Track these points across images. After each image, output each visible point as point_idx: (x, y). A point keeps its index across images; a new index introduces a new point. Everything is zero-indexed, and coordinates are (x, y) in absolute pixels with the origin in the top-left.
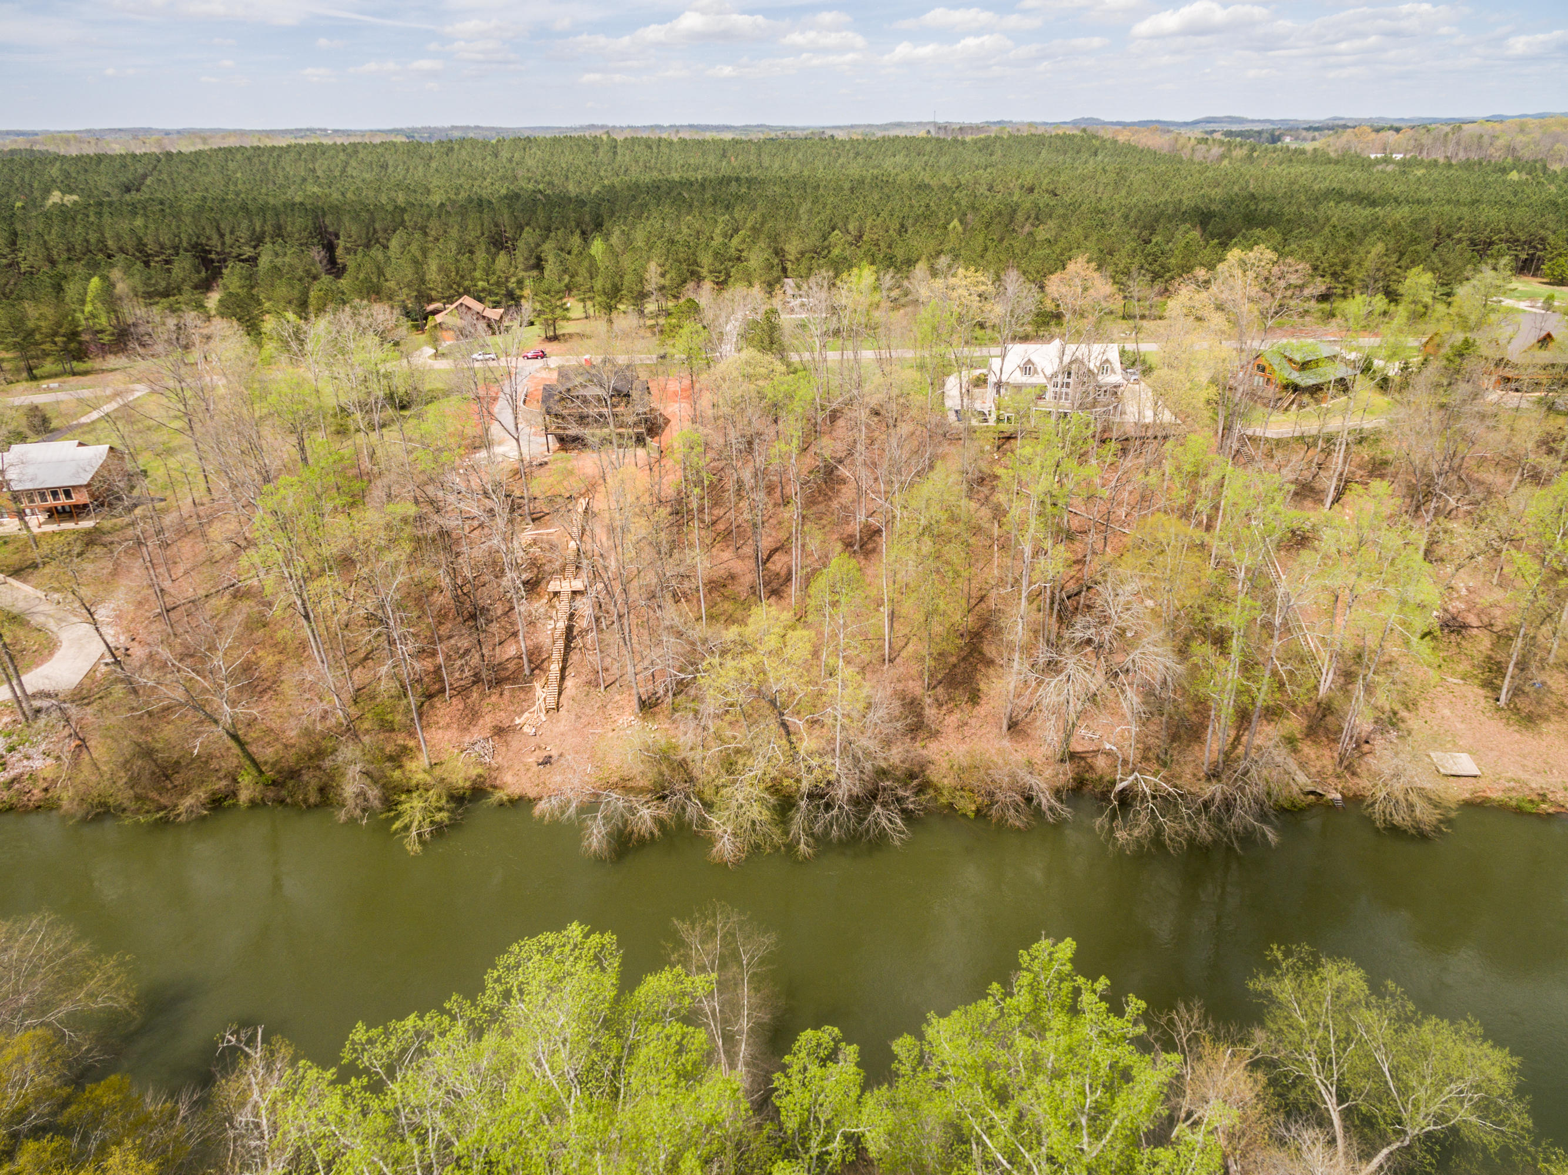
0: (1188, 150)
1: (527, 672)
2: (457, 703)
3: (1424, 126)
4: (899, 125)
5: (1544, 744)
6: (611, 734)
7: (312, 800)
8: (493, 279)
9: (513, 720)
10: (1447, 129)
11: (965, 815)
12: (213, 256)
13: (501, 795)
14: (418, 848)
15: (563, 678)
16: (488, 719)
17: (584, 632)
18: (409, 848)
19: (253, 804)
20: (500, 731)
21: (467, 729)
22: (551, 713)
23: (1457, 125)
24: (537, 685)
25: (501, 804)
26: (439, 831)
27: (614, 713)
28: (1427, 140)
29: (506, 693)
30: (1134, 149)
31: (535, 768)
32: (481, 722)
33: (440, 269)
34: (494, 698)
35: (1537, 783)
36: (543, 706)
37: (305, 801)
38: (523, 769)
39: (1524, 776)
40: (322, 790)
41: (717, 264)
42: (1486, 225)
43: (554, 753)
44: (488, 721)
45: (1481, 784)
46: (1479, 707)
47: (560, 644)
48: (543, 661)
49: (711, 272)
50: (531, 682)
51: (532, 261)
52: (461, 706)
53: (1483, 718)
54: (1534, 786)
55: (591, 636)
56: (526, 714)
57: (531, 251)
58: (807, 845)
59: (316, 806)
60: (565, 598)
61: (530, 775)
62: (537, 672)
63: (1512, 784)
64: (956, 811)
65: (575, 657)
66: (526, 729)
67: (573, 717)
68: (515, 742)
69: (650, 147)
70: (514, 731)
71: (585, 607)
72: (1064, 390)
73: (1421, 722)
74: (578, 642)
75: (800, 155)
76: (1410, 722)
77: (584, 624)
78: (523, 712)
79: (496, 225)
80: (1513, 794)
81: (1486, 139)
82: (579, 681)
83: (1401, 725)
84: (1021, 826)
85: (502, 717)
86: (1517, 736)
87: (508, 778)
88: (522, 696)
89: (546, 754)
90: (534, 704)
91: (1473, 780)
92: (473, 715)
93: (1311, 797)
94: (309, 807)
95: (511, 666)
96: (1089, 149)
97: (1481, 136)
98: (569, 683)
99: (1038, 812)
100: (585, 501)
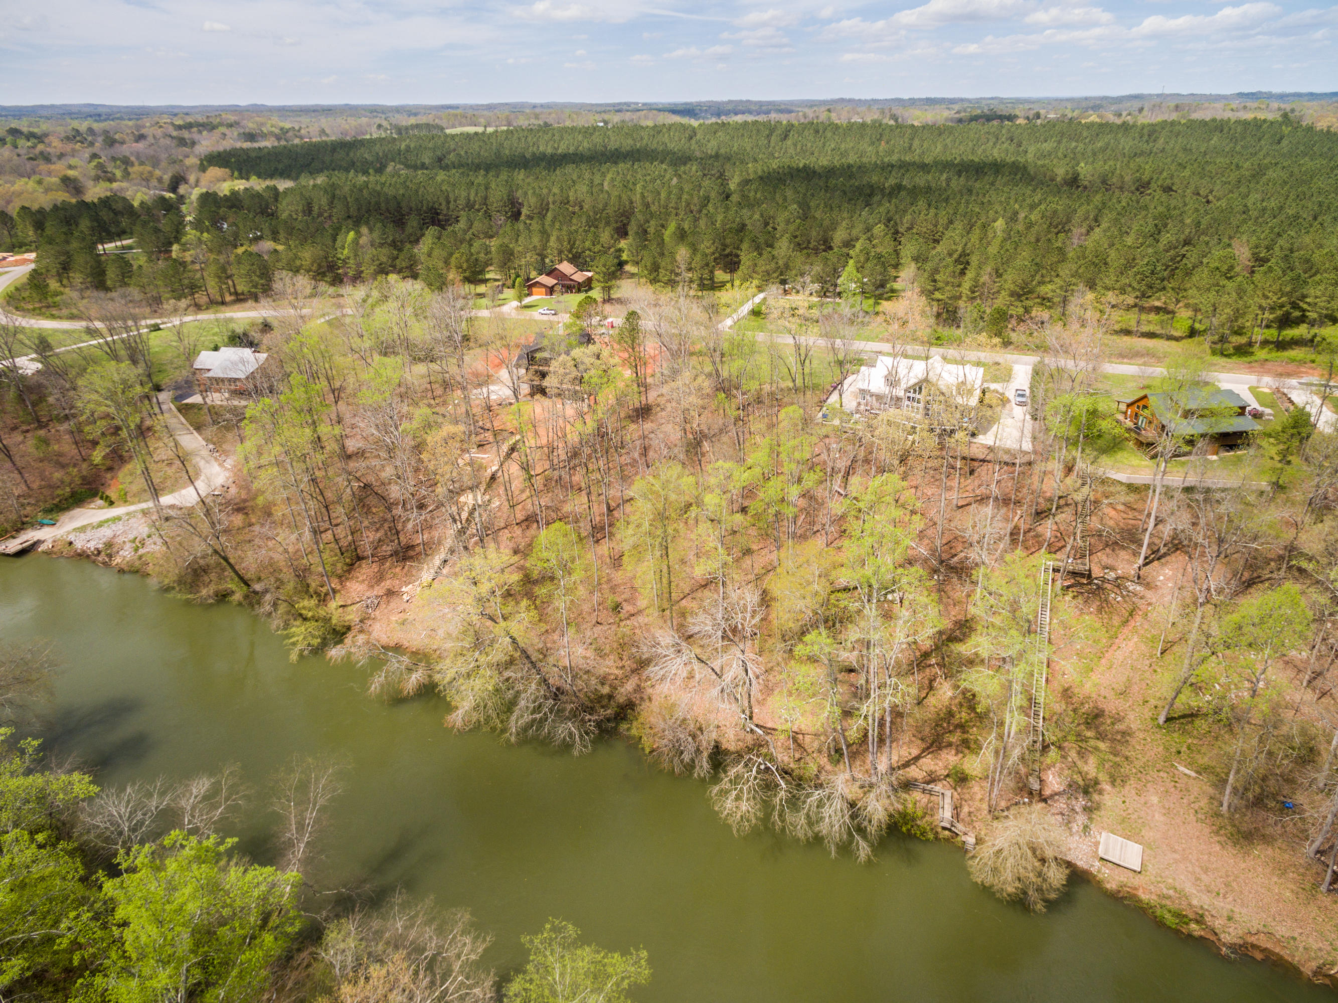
2: (375, 567)
5: (1243, 865)
12: (440, 217)
19: (240, 604)
20: (389, 593)
21: (372, 586)
22: (425, 589)
24: (426, 567)
29: (406, 568)
31: (393, 625)
32: (382, 584)
35: (1199, 900)
36: (422, 583)
45: (1136, 881)
46: (1196, 806)
50: (423, 563)
52: (377, 570)
53: (1192, 818)
56: (411, 586)
62: (429, 557)
63: (1171, 892)
66: (405, 596)
68: (394, 603)
70: (398, 595)
73: (1119, 800)
76: (1106, 797)
78: (409, 584)
80: (1165, 902)
83: (1096, 797)
85: (396, 584)
88: (413, 572)
90: (419, 580)
91: (1131, 874)
92: (380, 578)
93: (947, 832)
95: (417, 549)
98: (445, 570)
100: (518, 437)
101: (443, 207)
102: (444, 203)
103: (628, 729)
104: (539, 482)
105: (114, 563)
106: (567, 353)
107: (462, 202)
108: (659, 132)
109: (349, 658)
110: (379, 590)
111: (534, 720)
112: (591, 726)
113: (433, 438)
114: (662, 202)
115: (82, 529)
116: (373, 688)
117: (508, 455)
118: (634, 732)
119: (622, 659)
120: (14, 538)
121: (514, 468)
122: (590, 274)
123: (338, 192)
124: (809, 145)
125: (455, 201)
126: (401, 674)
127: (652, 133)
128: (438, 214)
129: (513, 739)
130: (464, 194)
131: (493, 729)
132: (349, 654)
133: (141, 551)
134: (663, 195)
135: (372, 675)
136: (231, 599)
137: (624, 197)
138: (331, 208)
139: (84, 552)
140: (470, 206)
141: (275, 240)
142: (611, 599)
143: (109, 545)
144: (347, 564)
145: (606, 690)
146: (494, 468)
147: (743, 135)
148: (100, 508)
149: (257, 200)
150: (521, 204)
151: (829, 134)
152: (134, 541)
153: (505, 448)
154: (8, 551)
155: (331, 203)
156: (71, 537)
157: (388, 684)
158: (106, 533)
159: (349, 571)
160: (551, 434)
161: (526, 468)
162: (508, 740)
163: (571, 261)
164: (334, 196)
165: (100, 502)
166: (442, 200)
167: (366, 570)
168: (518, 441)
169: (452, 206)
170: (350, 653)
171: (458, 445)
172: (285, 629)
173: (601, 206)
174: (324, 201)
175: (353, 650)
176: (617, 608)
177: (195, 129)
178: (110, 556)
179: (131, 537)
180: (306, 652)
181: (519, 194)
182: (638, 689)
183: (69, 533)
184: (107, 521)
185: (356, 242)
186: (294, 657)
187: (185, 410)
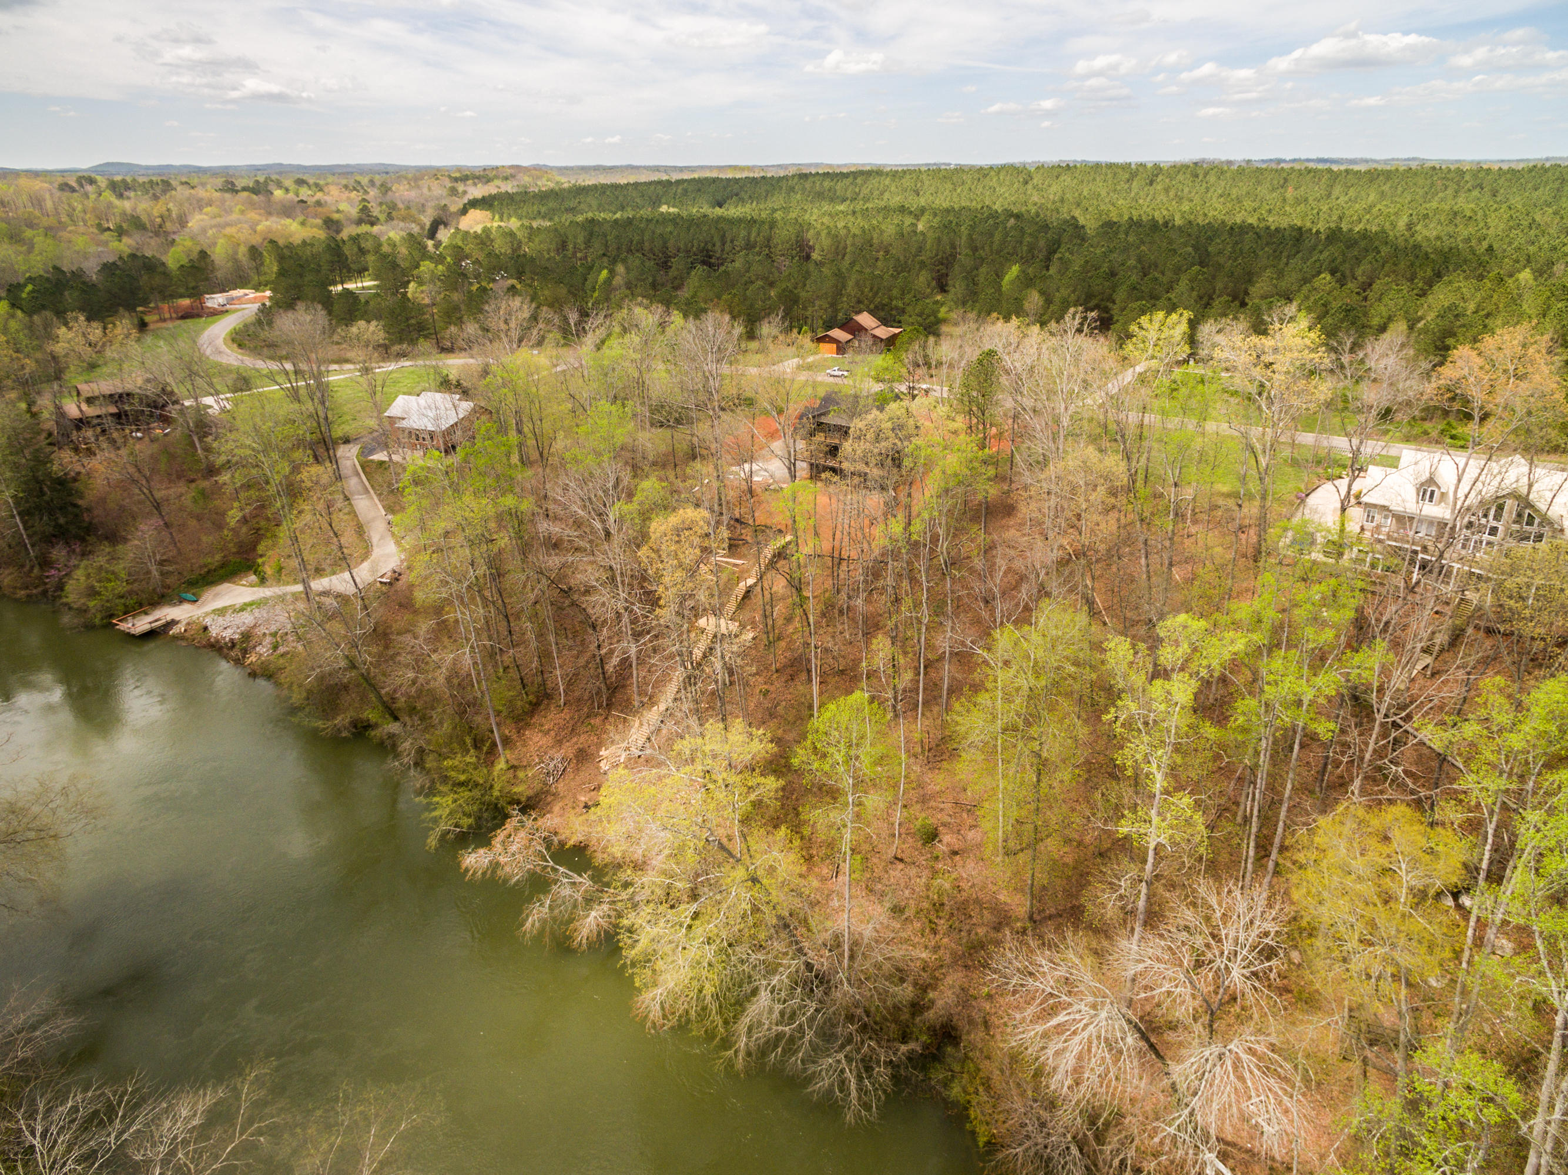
1: (636, 704)
9: (599, 749)
12: (713, 261)
21: (561, 740)
24: (638, 721)
29: (610, 719)
32: (575, 739)
34: (598, 719)
38: (571, 804)
44: (582, 740)
50: (636, 715)
56: (613, 748)
66: (602, 764)
68: (585, 773)
70: (593, 761)
78: (612, 744)
85: (593, 742)
88: (620, 727)
90: (625, 740)
92: (571, 730)
100: (788, 538)
101: (718, 248)
102: (718, 244)
103: (946, 1084)
104: (813, 609)
105: (248, 662)
106: (881, 409)
107: (740, 242)
108: (985, 176)
109: (494, 872)
110: (568, 750)
111: (779, 1036)
112: (882, 1073)
113: (660, 526)
114: (995, 247)
115: (221, 612)
116: (528, 924)
117: (772, 564)
118: (955, 1091)
119: (934, 932)
120: (146, 614)
121: (779, 585)
122: (897, 331)
123: (596, 229)
124: (1186, 190)
125: (732, 241)
126: (575, 906)
127: (976, 176)
128: (710, 257)
129: (740, 1063)
130: (743, 233)
131: (710, 1035)
132: (495, 865)
133: (282, 650)
134: (998, 237)
135: (529, 900)
136: (373, 733)
137: (945, 239)
138: (588, 247)
139: (217, 641)
140: (749, 246)
141: (519, 278)
142: (922, 818)
143: (247, 636)
144: (530, 703)
145: (906, 992)
146: (751, 581)
147: (1094, 179)
148: (252, 586)
149: (509, 239)
150: (812, 248)
151: (1212, 179)
152: (274, 635)
153: (768, 553)
154: (133, 631)
155: (588, 243)
156: (208, 621)
157: (554, 919)
158: (247, 619)
159: (532, 713)
160: (838, 535)
161: (797, 586)
162: (730, 1064)
163: (872, 312)
164: (591, 234)
165: (253, 578)
166: (716, 239)
167: (553, 718)
168: (789, 543)
169: (728, 247)
170: (498, 864)
171: (696, 541)
172: (427, 796)
173: (913, 251)
174: (580, 240)
175: (502, 859)
176: (931, 836)
177: (470, 182)
178: (245, 652)
179: (273, 629)
180: (451, 836)
181: (810, 234)
182: (966, 998)
183: (207, 614)
184: (251, 604)
185: (608, 281)
186: (432, 841)
187: (370, 469)
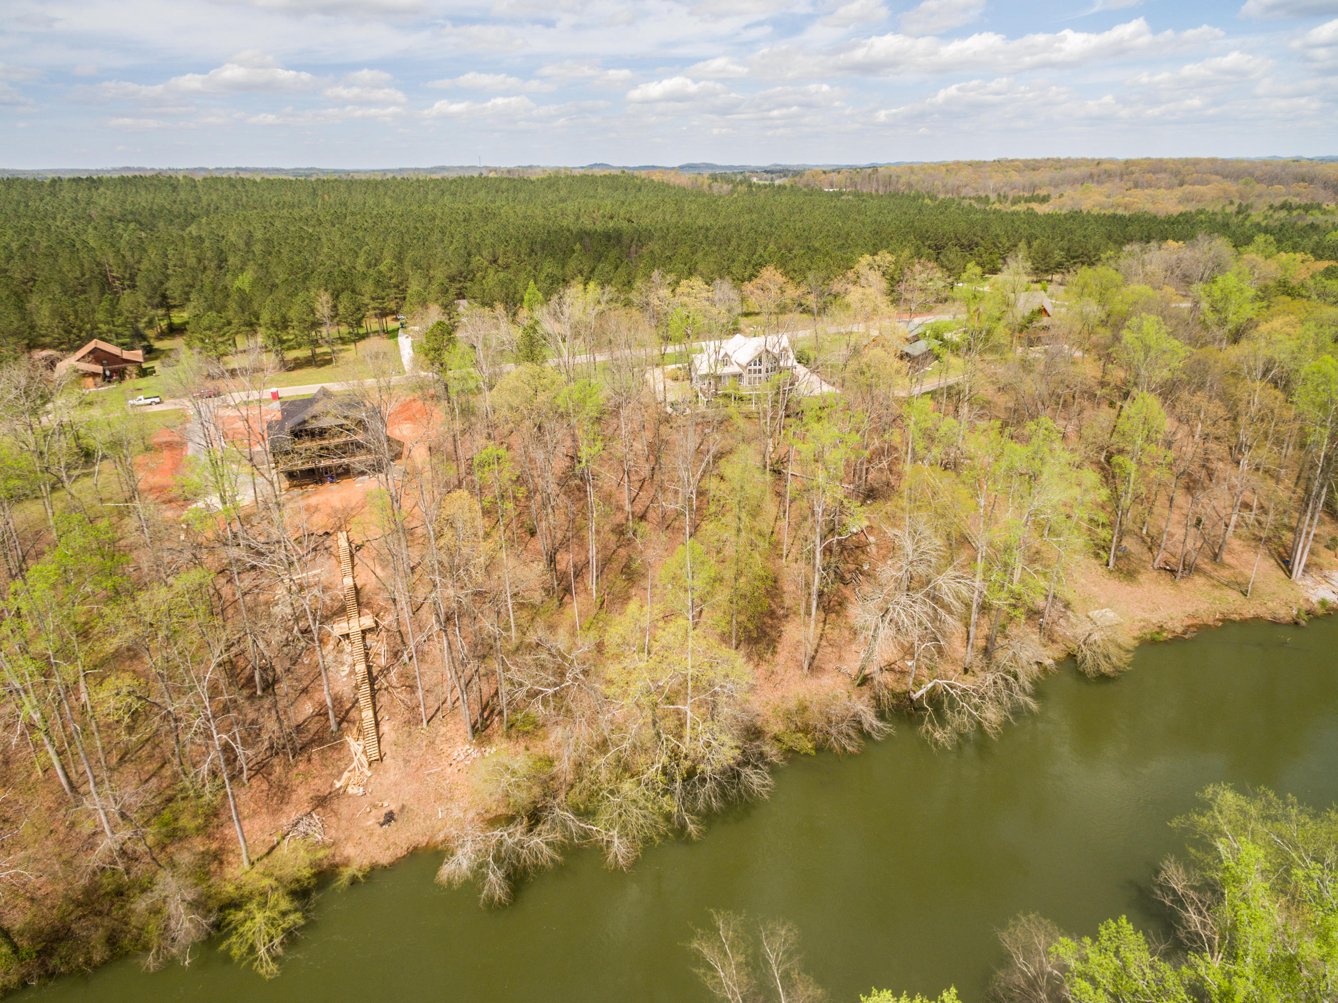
0: (706, 187)
1: (334, 727)
2: (259, 784)
3: (856, 170)
4: (443, 168)
6: (449, 770)
7: (97, 958)
8: (119, 321)
9: (332, 785)
10: (870, 171)
11: (806, 754)
13: (346, 873)
14: (273, 967)
15: (377, 724)
16: (301, 791)
17: (384, 671)
18: (262, 972)
20: (322, 802)
21: (280, 810)
22: (374, 765)
23: (875, 168)
24: (349, 739)
25: (354, 881)
26: (291, 938)
27: (445, 746)
28: (858, 179)
29: (315, 757)
30: (668, 186)
31: (379, 830)
32: (294, 797)
33: (54, 313)
34: (301, 766)
35: (1155, 618)
36: (364, 759)
37: (88, 962)
38: (365, 835)
39: (1147, 616)
40: (112, 940)
41: (379, 291)
42: (944, 235)
43: (393, 807)
44: (302, 794)
45: (1126, 628)
46: (1099, 573)
47: (366, 688)
48: (348, 712)
49: (373, 299)
50: (341, 736)
51: (157, 300)
52: (265, 786)
53: (1105, 581)
54: (1154, 621)
55: (393, 676)
56: (346, 774)
57: (155, 289)
58: (693, 822)
59: (105, 963)
60: (357, 639)
61: (375, 839)
62: (345, 725)
64: (797, 752)
65: (383, 699)
66: (350, 790)
67: (401, 763)
68: (344, 809)
69: (234, 186)
70: (338, 796)
71: (380, 646)
72: (757, 375)
74: (382, 682)
75: (390, 192)
76: (1065, 594)
77: (382, 662)
78: (341, 773)
79: (99, 264)
80: (1146, 631)
81: (894, 178)
82: (396, 722)
83: (1061, 597)
84: (855, 750)
85: (320, 785)
86: (1129, 588)
87: (349, 850)
88: (336, 756)
89: (385, 811)
90: (352, 760)
92: (282, 793)
94: (95, 967)
95: (313, 727)
96: (634, 187)
97: (891, 176)
98: (385, 728)
99: (866, 736)
146: (348, 580)
